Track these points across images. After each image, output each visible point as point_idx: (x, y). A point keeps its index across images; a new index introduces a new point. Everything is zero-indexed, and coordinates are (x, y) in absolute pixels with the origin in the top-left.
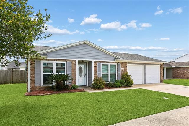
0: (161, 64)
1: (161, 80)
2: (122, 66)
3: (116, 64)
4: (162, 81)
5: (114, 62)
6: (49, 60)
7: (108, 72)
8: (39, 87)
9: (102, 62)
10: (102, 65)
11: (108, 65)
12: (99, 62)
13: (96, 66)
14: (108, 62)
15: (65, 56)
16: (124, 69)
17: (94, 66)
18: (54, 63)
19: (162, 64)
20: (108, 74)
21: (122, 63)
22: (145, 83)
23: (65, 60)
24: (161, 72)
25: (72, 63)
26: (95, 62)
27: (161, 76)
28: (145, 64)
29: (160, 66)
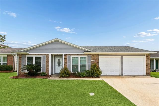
0: (146, 55)
1: (146, 72)
2: (93, 58)
3: (87, 56)
4: (148, 74)
5: (84, 55)
6: (30, 55)
7: (78, 64)
8: (24, 73)
9: (72, 55)
10: (72, 57)
11: (78, 57)
12: (69, 55)
13: (66, 58)
14: (78, 55)
15: (41, 51)
16: (94, 61)
17: (64, 59)
18: (34, 57)
19: (149, 55)
20: (78, 65)
21: (93, 55)
22: (122, 75)
23: (41, 55)
24: (146, 63)
25: (46, 56)
26: (65, 55)
27: (146, 68)
28: (122, 56)
29: (145, 56)
